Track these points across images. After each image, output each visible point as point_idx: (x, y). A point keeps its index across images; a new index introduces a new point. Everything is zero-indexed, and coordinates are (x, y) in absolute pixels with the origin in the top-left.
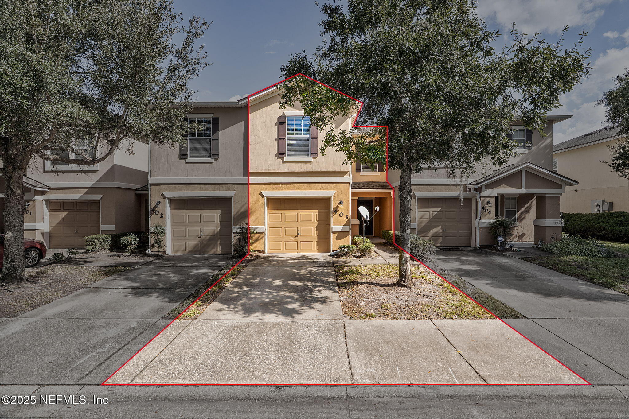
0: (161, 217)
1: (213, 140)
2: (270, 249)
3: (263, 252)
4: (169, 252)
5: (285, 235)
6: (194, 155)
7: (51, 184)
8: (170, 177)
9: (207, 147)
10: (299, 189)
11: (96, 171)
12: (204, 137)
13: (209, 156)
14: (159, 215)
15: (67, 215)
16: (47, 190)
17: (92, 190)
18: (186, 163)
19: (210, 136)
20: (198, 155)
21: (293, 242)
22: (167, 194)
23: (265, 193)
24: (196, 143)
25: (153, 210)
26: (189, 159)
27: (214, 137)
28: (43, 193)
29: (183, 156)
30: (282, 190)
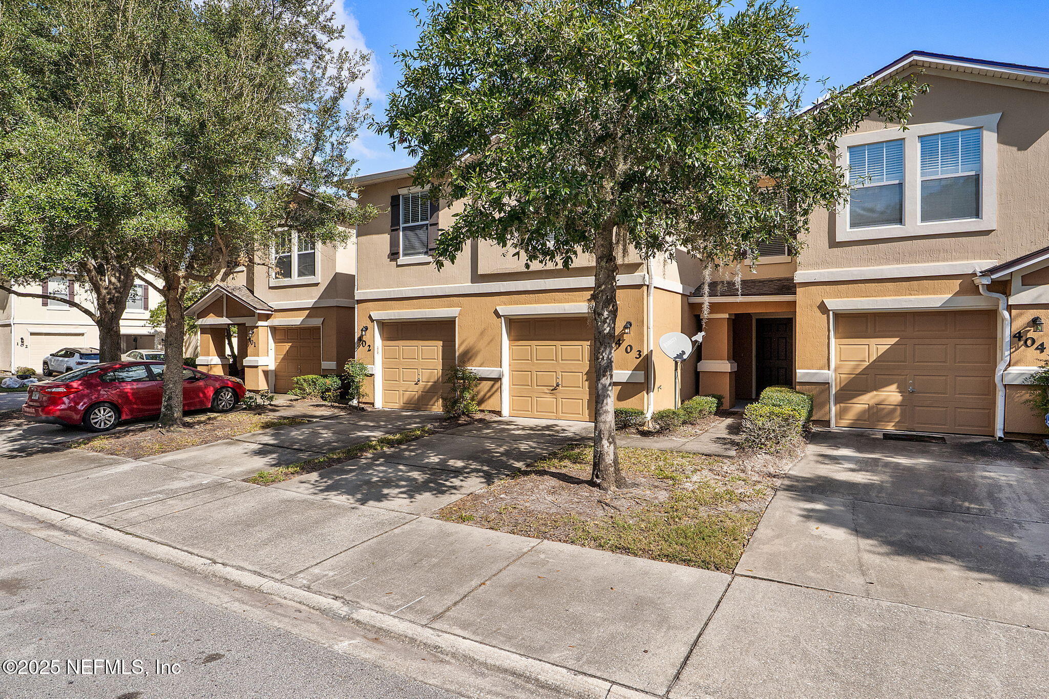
0: (369, 350)
1: (431, 225)
2: (513, 410)
3: (499, 413)
4: (379, 405)
5: (537, 386)
6: (409, 252)
7: (275, 304)
8: (379, 288)
9: (424, 239)
10: (555, 301)
11: (317, 284)
12: (420, 223)
13: (426, 253)
14: (367, 348)
15: (291, 347)
16: (270, 312)
17: (314, 311)
18: (398, 266)
19: (427, 219)
20: (412, 252)
21: (549, 399)
22: (376, 315)
23: (502, 310)
24: (409, 233)
25: (360, 339)
26: (402, 260)
27: (433, 221)
28: (267, 317)
29: (394, 255)
30: (528, 304)
